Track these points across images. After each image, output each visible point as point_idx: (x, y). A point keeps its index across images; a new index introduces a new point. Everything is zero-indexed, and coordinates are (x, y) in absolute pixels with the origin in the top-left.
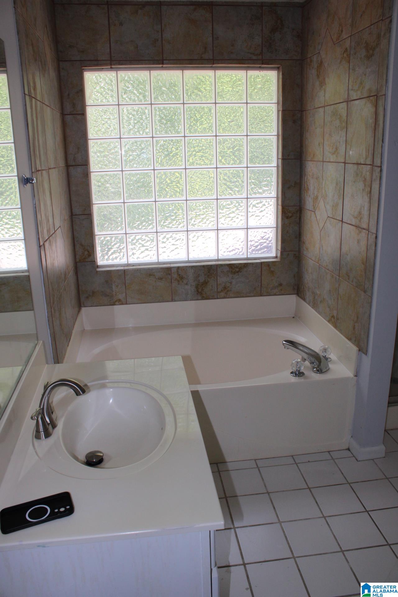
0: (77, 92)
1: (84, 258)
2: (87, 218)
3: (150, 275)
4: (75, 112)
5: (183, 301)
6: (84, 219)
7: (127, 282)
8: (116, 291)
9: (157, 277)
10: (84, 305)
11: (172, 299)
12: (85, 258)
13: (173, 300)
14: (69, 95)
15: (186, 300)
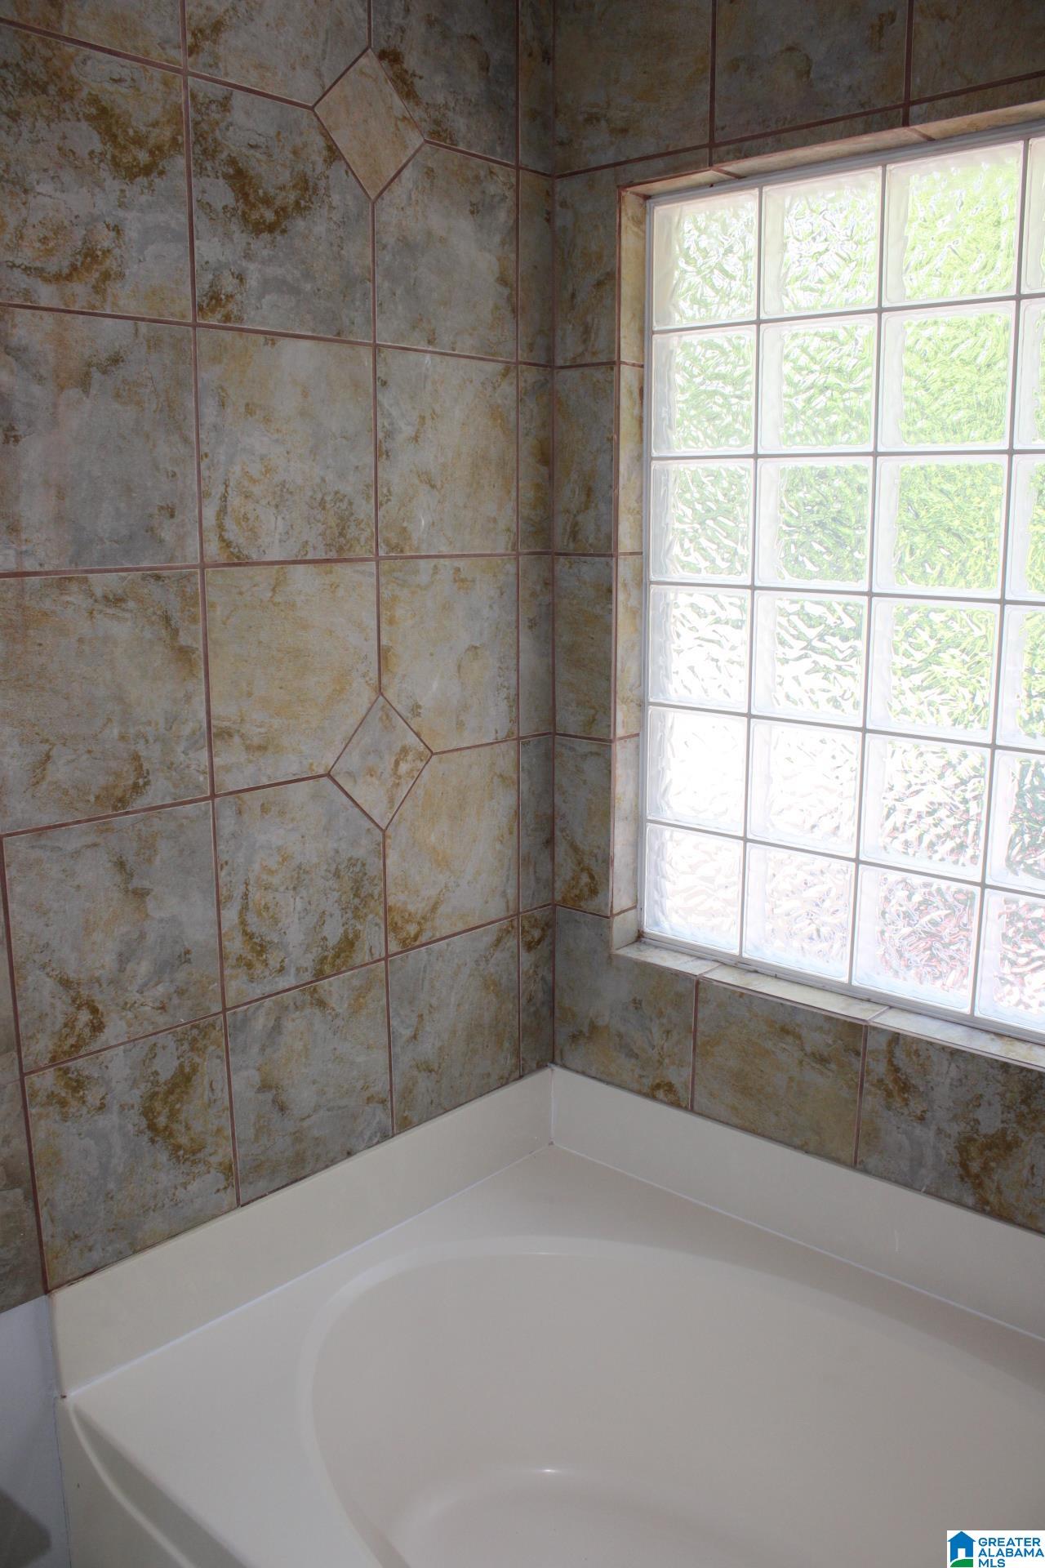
0: (599, 284)
1: (576, 896)
2: (598, 754)
3: (785, 1031)
4: (588, 359)
5: (897, 1182)
6: (586, 755)
7: (701, 1027)
8: (662, 1048)
9: (808, 1049)
10: (562, 1059)
11: (856, 1162)
12: (579, 897)
13: (856, 1164)
14: (573, 296)
15: (908, 1184)
